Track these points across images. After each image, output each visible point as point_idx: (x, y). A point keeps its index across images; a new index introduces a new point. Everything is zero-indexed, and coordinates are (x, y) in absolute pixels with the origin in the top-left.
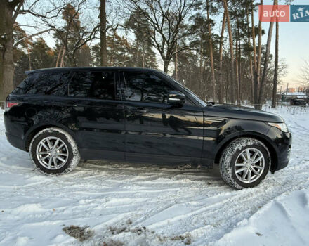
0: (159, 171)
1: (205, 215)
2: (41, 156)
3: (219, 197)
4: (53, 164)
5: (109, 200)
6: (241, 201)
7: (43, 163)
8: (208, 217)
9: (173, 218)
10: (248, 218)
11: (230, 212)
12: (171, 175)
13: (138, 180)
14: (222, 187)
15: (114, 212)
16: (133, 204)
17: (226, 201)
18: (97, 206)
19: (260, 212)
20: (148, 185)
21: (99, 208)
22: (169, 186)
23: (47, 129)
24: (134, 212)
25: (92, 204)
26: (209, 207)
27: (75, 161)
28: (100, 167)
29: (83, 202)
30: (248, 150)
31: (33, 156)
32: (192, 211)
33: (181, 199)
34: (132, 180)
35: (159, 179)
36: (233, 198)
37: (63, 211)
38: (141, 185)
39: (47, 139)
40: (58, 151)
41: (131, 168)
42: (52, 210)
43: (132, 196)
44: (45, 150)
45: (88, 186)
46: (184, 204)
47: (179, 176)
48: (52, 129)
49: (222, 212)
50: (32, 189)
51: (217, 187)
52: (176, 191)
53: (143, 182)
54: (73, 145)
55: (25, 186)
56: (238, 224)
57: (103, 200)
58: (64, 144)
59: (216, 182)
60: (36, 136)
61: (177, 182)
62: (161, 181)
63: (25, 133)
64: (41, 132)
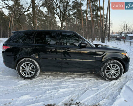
0: (74, 75)
1: (101, 94)
2: (22, 71)
3: (104, 85)
4: (28, 74)
5: (59, 90)
6: (113, 86)
7: (23, 74)
8: (103, 95)
9: (89, 96)
10: (119, 94)
11: (111, 92)
12: (80, 76)
13: (67, 79)
14: (103, 80)
15: (64, 96)
16: (70, 91)
17: (107, 87)
18: (55, 94)
19: (122, 91)
20: (72, 82)
21: (56, 94)
22: (81, 81)
23: (25, 59)
24: (72, 95)
25: (52, 93)
26: (101, 90)
27: (38, 72)
28: (48, 74)
29: (48, 92)
30: (111, 65)
31: (18, 72)
32: (95, 92)
33: (89, 87)
34: (64, 79)
35: (76, 78)
36: (109, 85)
37: (41, 97)
38: (69, 82)
39: (25, 63)
40: (30, 69)
41: (62, 74)
42: (35, 97)
43: (68, 87)
44: (24, 69)
45: (47, 84)
46: (91, 90)
47: (83, 76)
48: (27, 59)
49: (107, 92)
50: (22, 87)
51: (101, 80)
52: (85, 84)
53: (69, 80)
54: (38, 65)
55: (17, 86)
56: (117, 97)
57: (56, 90)
58: (33, 65)
59: (99, 78)
60: (19, 62)
61: (84, 79)
62: (77, 79)
63: (14, 61)
64: (22, 60)
